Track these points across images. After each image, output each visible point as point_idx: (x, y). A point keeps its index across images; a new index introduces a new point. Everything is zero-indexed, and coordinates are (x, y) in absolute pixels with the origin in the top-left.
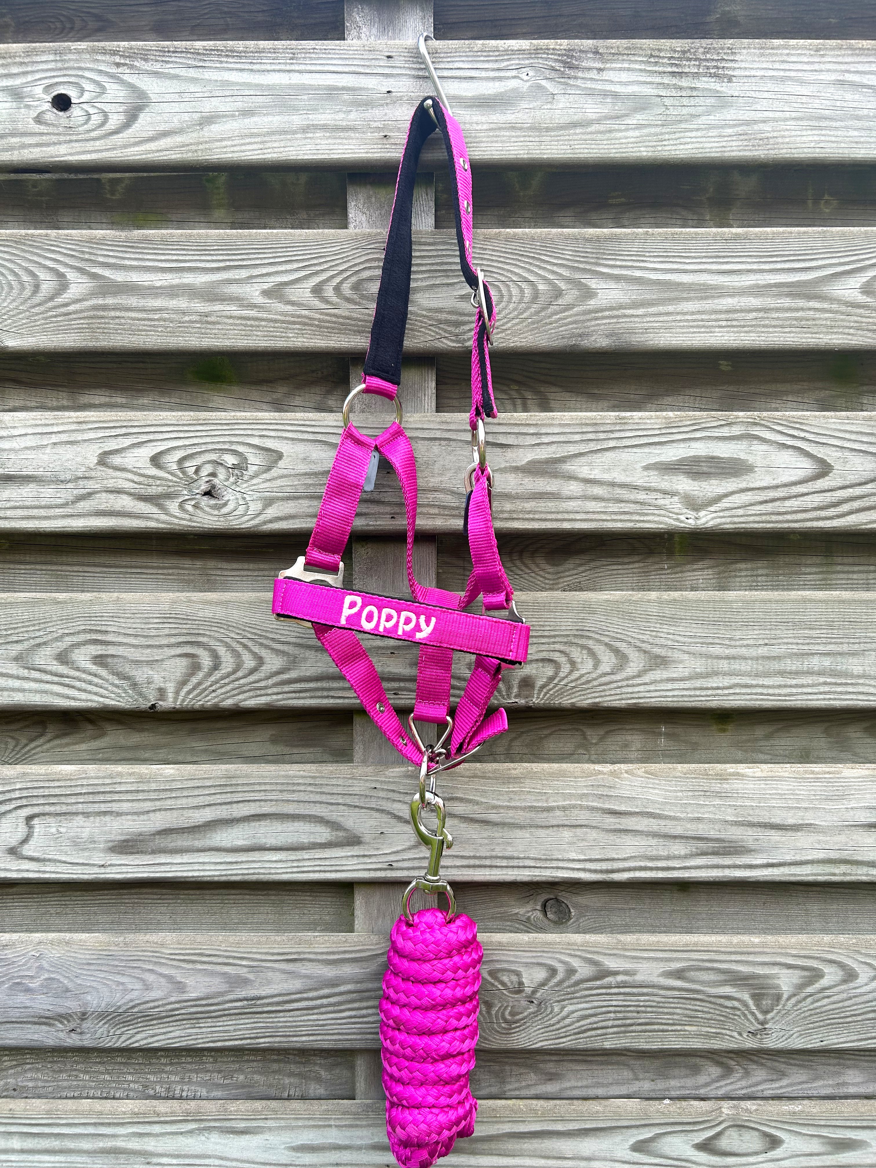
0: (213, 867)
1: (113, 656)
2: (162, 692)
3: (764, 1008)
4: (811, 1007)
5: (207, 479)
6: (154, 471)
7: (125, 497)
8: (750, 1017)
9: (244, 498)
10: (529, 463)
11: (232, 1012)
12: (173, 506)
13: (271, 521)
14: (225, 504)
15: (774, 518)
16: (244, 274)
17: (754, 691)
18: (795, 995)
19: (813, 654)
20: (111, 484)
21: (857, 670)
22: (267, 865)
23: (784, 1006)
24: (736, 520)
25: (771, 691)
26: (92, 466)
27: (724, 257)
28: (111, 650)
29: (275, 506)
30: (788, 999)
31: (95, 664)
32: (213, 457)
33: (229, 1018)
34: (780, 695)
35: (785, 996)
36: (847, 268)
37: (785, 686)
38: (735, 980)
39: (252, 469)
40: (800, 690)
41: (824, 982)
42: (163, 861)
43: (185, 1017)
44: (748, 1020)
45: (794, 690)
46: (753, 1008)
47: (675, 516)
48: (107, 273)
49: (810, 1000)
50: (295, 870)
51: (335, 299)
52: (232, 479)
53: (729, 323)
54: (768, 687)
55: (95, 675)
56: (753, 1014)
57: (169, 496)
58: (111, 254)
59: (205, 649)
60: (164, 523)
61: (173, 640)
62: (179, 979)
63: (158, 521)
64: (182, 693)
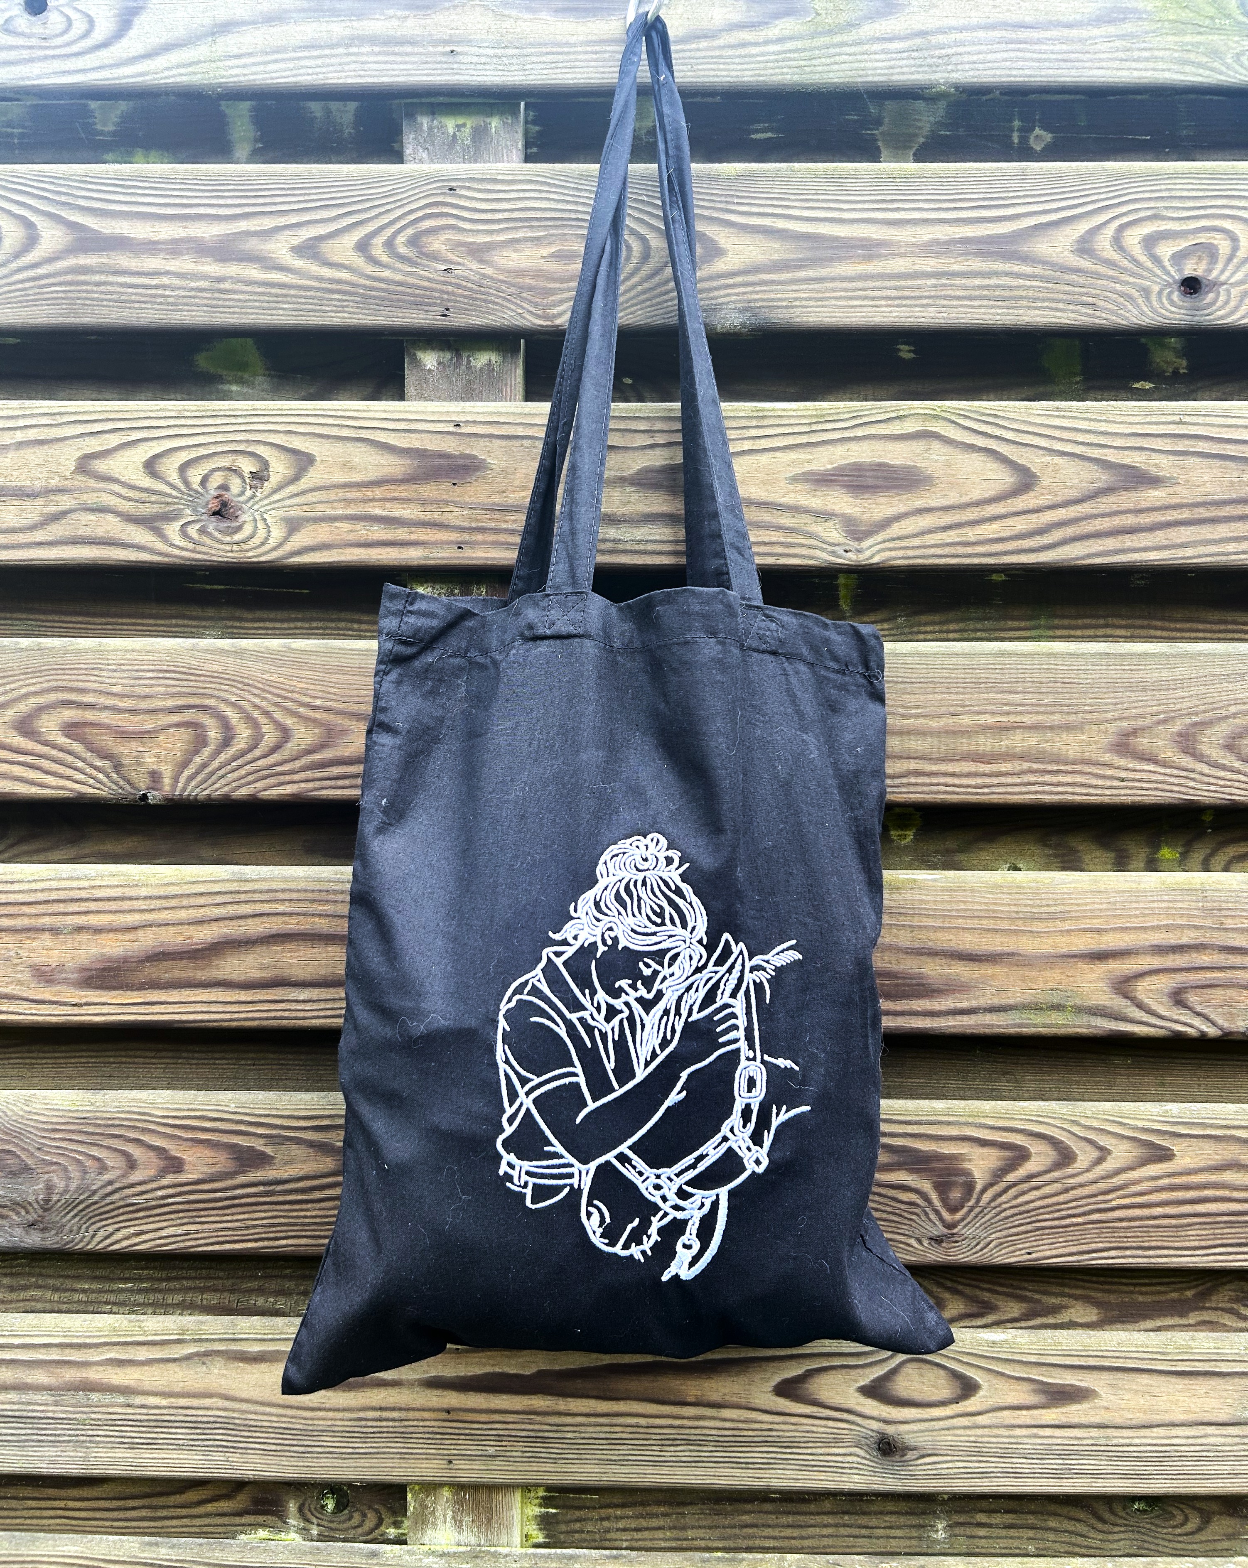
0: (221, 1008)
1: (93, 724)
2: (155, 777)
3: (953, 1203)
4: (1014, 1203)
5: (216, 494)
6: (147, 482)
7: (110, 517)
8: (933, 1216)
9: (265, 520)
11: (243, 1201)
12: (172, 530)
13: (299, 553)
14: (239, 528)
15: (961, 550)
16: (268, 223)
17: (935, 780)
18: (991, 1185)
19: (1014, 728)
20: (90, 499)
21: (1074, 752)
23: (978, 1201)
24: (910, 553)
25: (957, 781)
26: (68, 474)
27: (892, 201)
28: (90, 716)
29: (304, 530)
30: (984, 1190)
31: (68, 736)
32: (225, 462)
33: (239, 1210)
34: (968, 786)
35: (979, 1187)
36: (1054, 217)
37: (976, 775)
38: (913, 1163)
39: (274, 479)
40: (995, 780)
41: (1030, 1167)
42: (155, 999)
43: (181, 1207)
44: (930, 1220)
45: (988, 781)
46: (937, 1203)
47: (830, 548)
48: (90, 222)
49: (1012, 1192)
51: (384, 258)
52: (249, 493)
53: (900, 294)
54: (953, 775)
55: (70, 753)
56: (937, 1212)
57: (168, 518)
58: (95, 195)
59: (212, 716)
60: (160, 554)
61: (170, 703)
62: (174, 1153)
63: (152, 551)
64: (182, 780)
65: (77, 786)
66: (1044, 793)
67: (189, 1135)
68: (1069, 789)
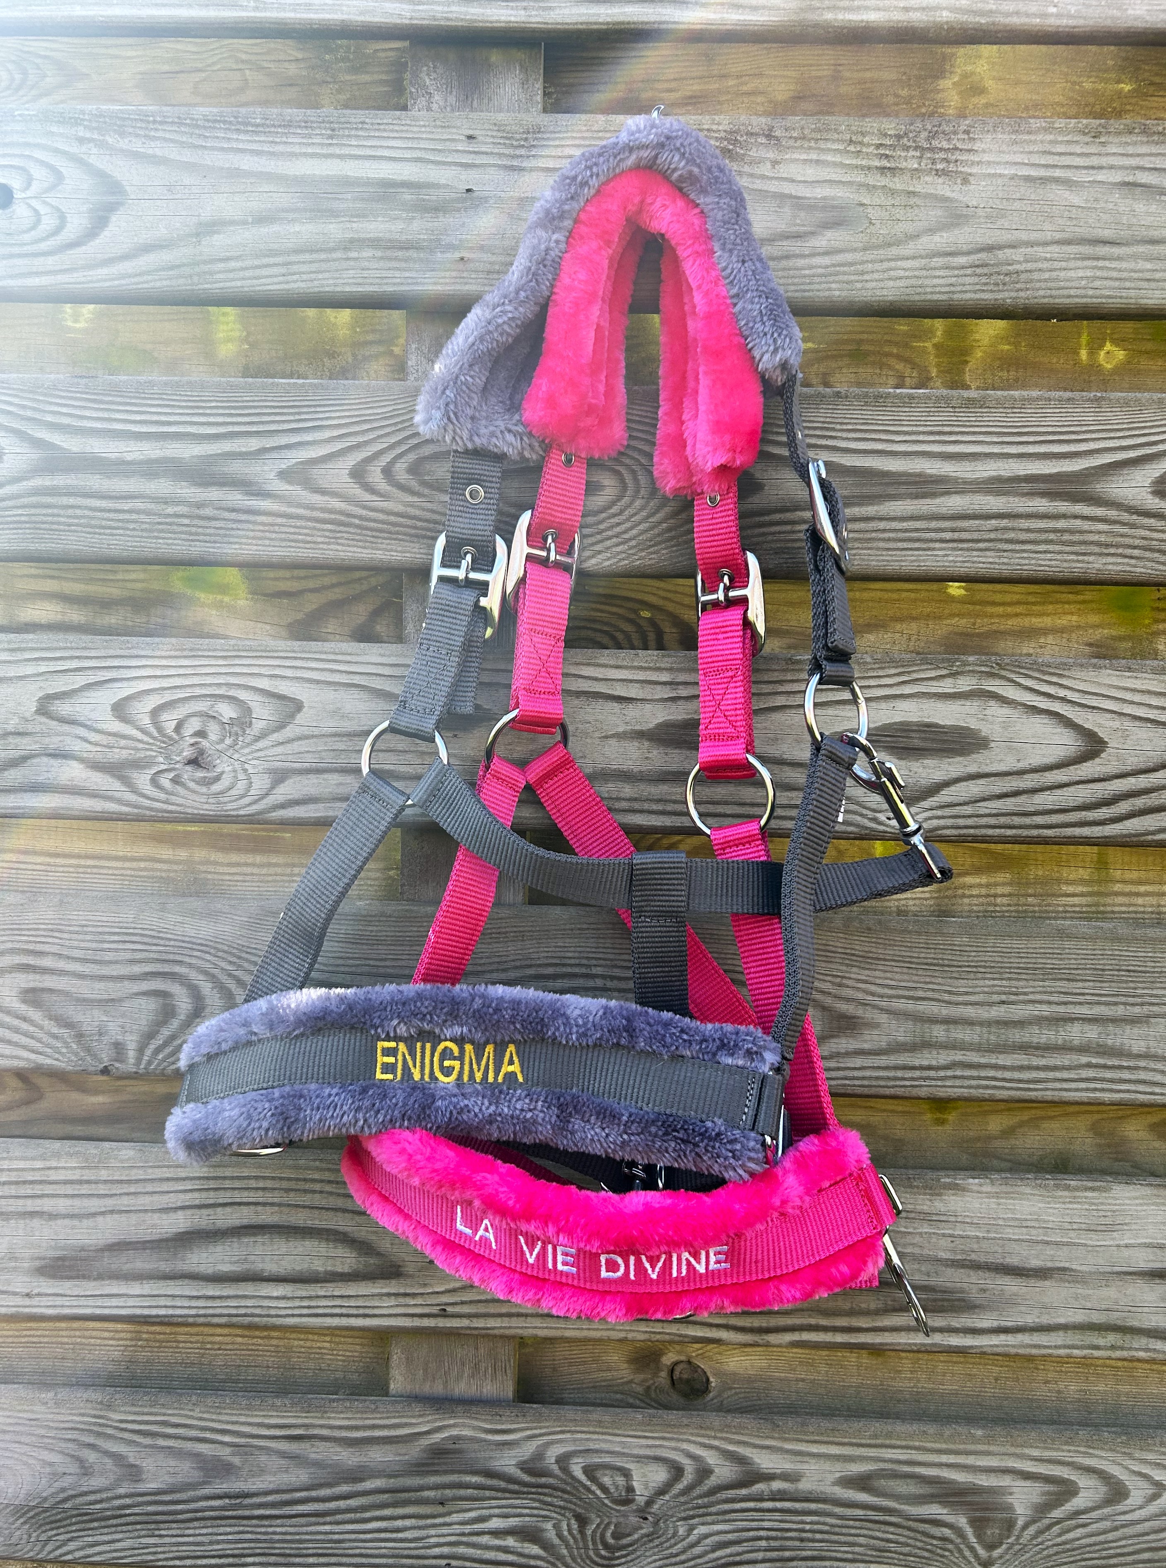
0: (186, 1303)
1: (51, 991)
2: (119, 1048)
3: (989, 1540)
4: (1059, 1540)
5: (192, 741)
6: (117, 726)
7: (74, 764)
8: (967, 1553)
9: (245, 770)
10: (659, 726)
11: (207, 1514)
12: (142, 779)
13: (283, 806)
14: (217, 779)
15: (1017, 820)
16: (254, 444)
17: (983, 1073)
18: (1034, 1521)
19: (1073, 1020)
20: (53, 742)
21: (1138, 1047)
22: (266, 1303)
23: (1019, 1537)
24: (961, 822)
25: (1008, 1075)
26: (28, 715)
27: (951, 433)
28: (49, 982)
29: (289, 782)
30: (1025, 1527)
31: (24, 1001)
32: (201, 706)
33: (202, 1523)
34: (1020, 1081)
35: (1020, 1522)
36: (1132, 454)
37: (1029, 1068)
38: (947, 1495)
39: (258, 726)
40: (1051, 1075)
41: (1078, 1502)
42: (115, 1291)
43: (138, 1518)
44: (964, 1558)
45: (1042, 1075)
46: (973, 1539)
47: (870, 814)
48: (57, 439)
49: (1056, 1529)
50: (305, 1311)
51: (383, 486)
52: (228, 741)
53: (956, 535)
54: (1004, 1068)
55: (25, 1019)
56: (972, 1549)
57: (138, 765)
58: (64, 410)
59: (182, 984)
60: (128, 804)
61: (137, 969)
62: (132, 1460)
63: (120, 801)
64: (148, 1052)
65: (33, 1056)
66: (1103, 1090)
67: (148, 1441)
68: (1132, 1087)
